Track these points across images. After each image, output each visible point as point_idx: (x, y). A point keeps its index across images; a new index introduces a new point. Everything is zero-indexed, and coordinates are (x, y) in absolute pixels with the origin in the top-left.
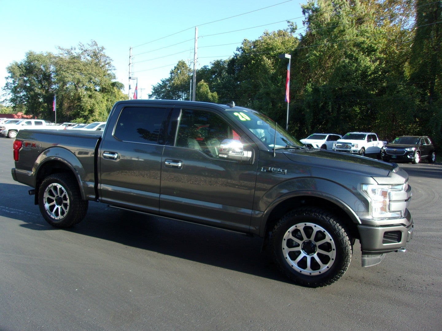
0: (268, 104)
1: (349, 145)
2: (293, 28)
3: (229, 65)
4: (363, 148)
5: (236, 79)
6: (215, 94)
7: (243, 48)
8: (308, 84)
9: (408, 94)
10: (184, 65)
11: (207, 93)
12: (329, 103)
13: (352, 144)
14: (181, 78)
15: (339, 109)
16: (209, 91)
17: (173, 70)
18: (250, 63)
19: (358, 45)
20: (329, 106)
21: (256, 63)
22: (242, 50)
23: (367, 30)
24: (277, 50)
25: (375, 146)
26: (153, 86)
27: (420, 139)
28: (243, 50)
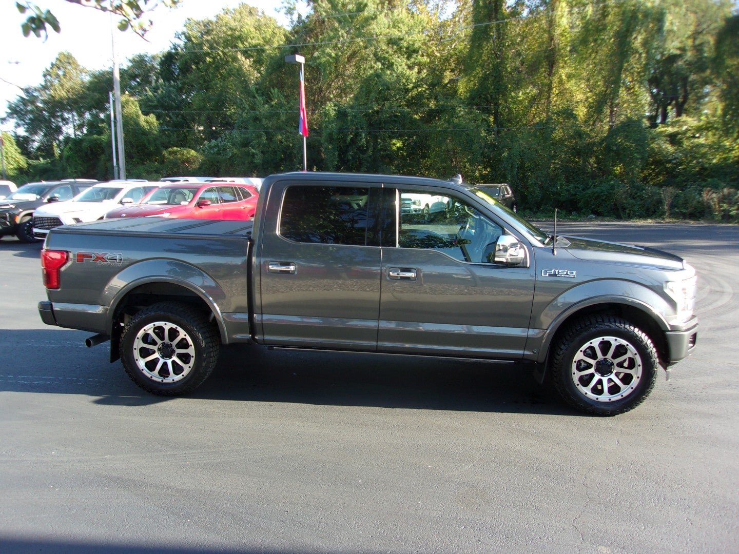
0: (259, 137)
1: (406, 202)
2: (290, 8)
3: (162, 64)
4: (427, 205)
5: (180, 90)
6: (152, 118)
7: (187, 35)
8: (328, 103)
9: (470, 121)
10: (71, 61)
11: (138, 116)
12: (361, 135)
13: (413, 201)
14: (68, 85)
15: (376, 144)
16: (140, 112)
17: (49, 69)
18: (204, 62)
19: (392, 42)
20: (361, 139)
21: (214, 62)
22: (186, 37)
23: (402, 20)
24: (249, 40)
25: (440, 201)
26: (9, 102)
27: (500, 188)
28: (188, 38)
